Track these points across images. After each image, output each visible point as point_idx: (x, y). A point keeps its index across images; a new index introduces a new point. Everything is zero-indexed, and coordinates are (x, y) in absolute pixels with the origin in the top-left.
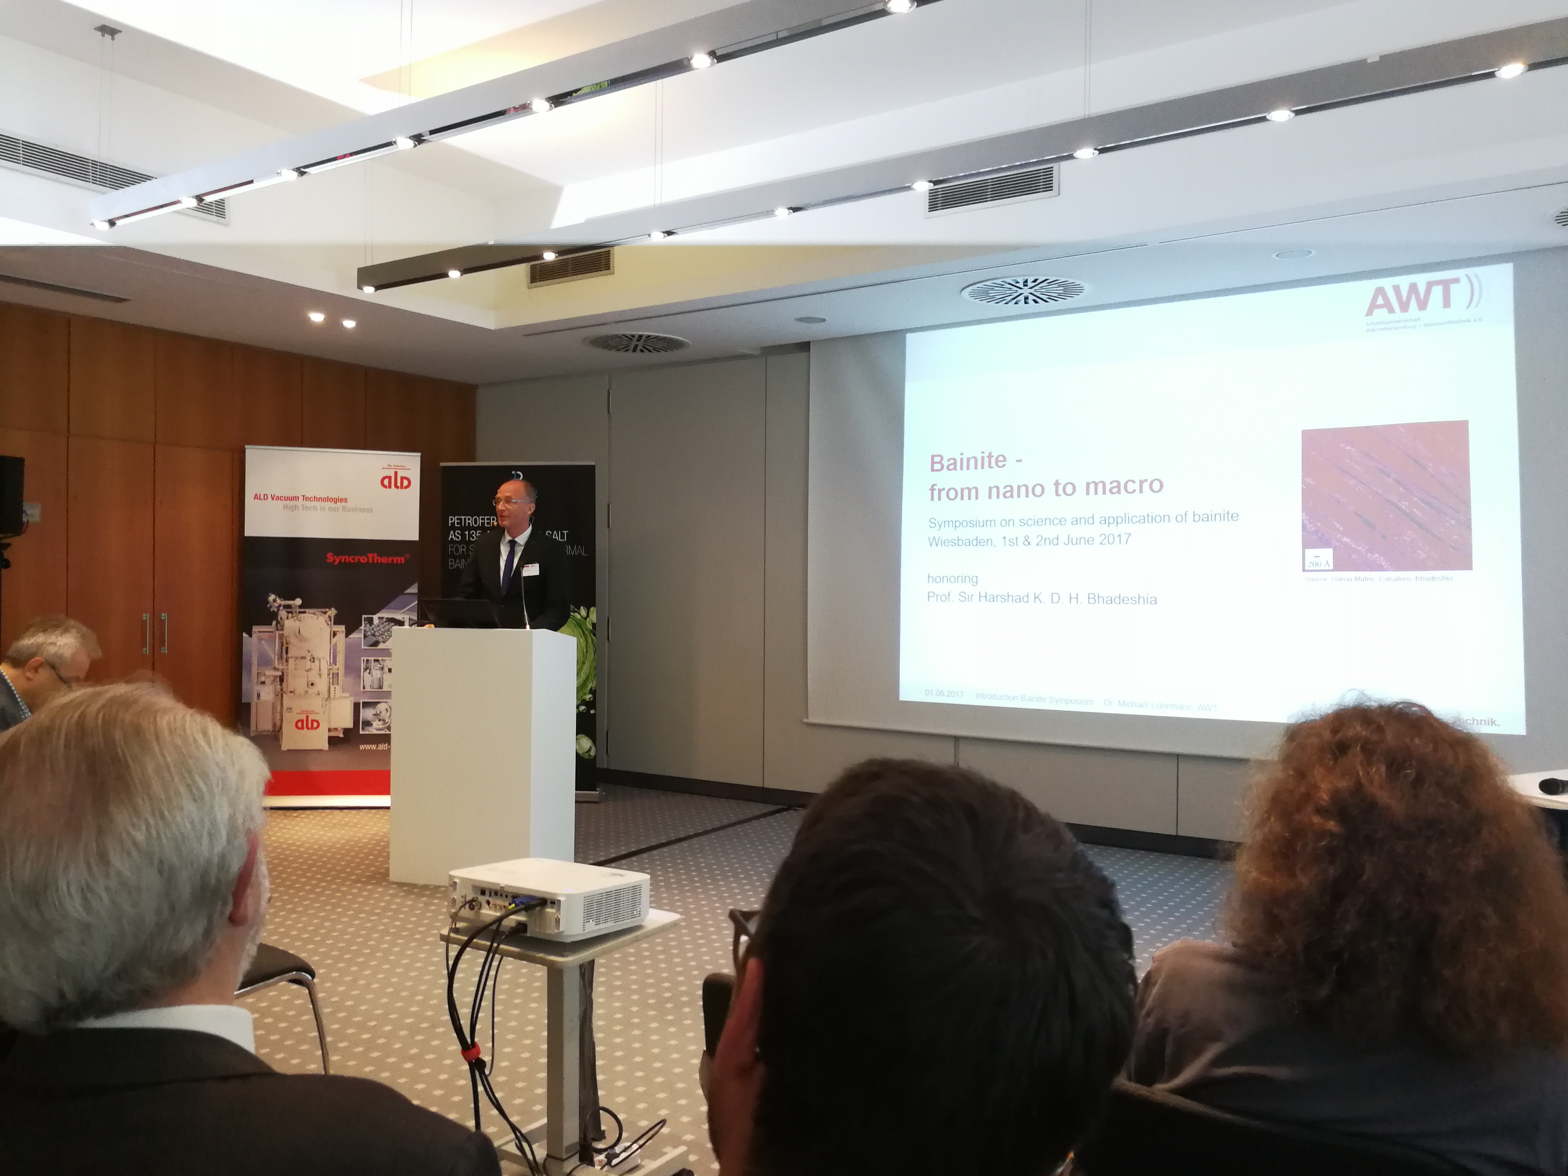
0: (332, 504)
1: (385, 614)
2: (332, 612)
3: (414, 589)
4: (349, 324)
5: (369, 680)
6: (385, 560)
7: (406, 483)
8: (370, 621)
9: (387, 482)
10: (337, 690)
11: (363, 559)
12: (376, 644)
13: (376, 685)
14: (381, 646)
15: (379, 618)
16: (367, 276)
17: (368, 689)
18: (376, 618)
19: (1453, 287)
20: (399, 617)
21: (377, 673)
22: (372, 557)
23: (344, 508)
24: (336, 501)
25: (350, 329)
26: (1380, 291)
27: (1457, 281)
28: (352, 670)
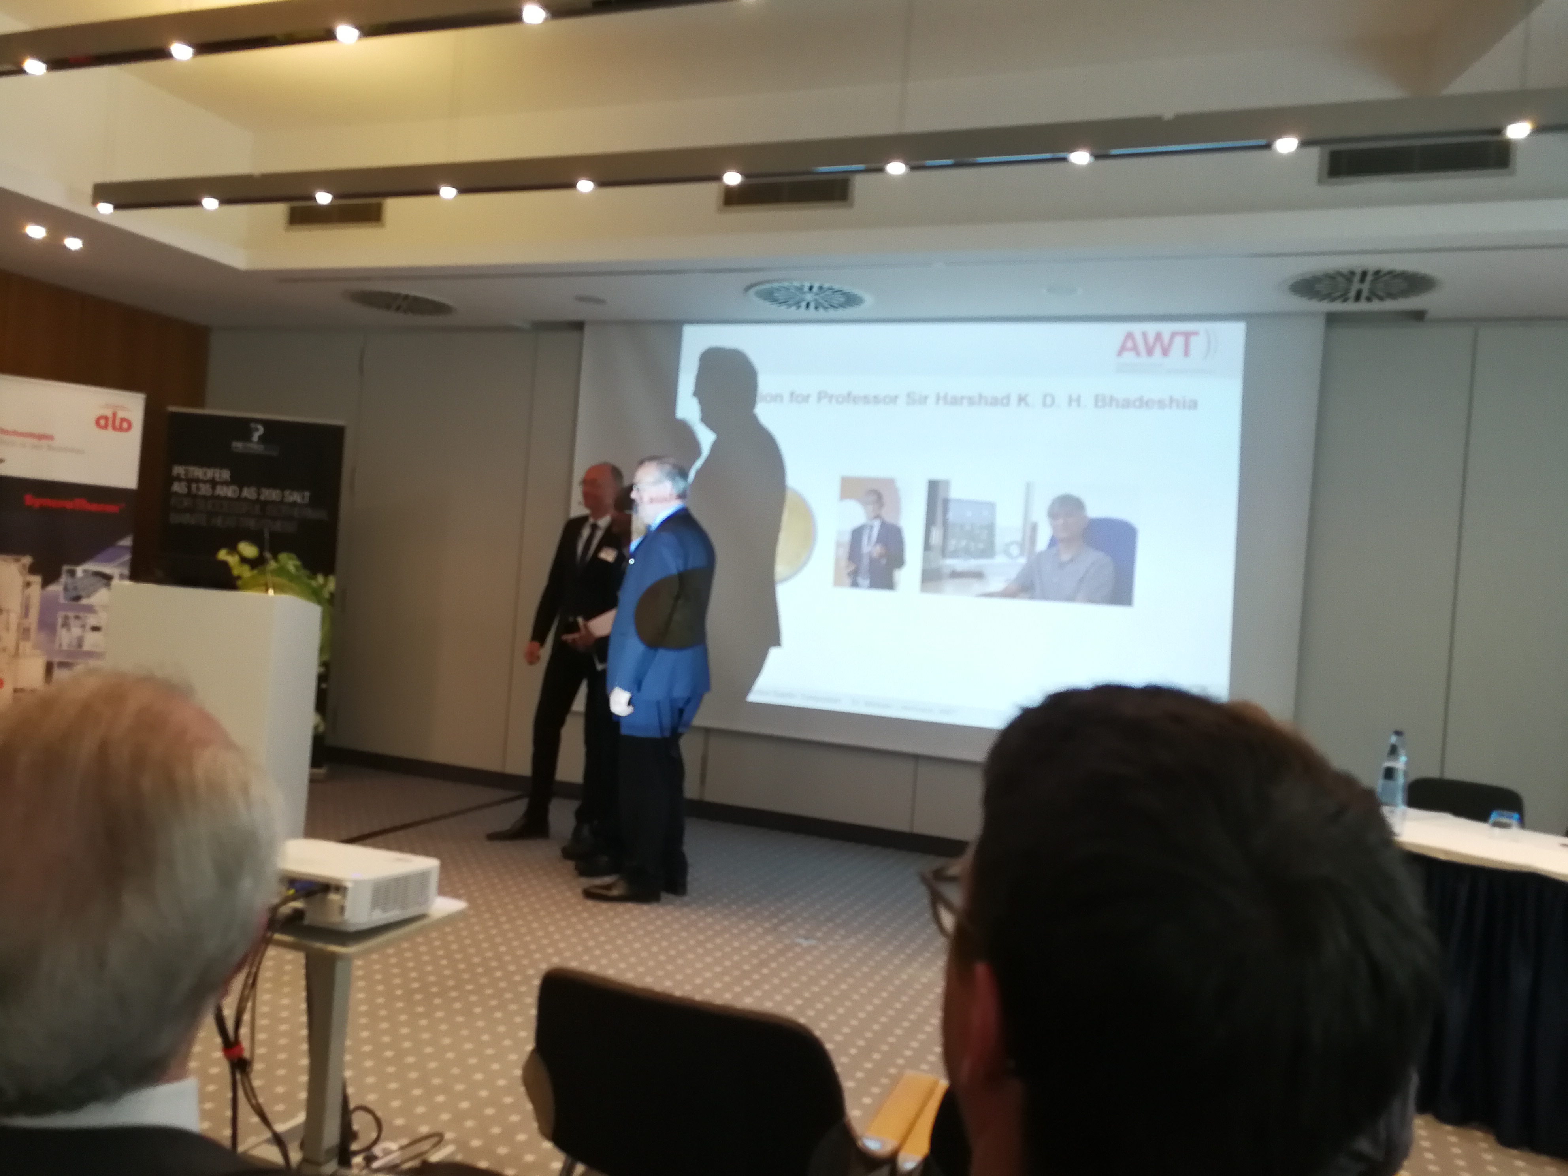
0: (35, 442)
1: (92, 566)
2: (27, 560)
3: (127, 542)
4: (74, 244)
5: (66, 638)
6: (94, 507)
7: (125, 425)
8: (72, 573)
9: (103, 422)
10: (27, 647)
11: (69, 505)
12: (78, 598)
13: (75, 643)
14: (84, 601)
15: (85, 571)
16: (102, 192)
17: (65, 647)
18: (80, 570)
19: (1193, 340)
20: (107, 569)
21: (76, 631)
22: (80, 504)
23: (50, 448)
24: (41, 437)
25: (76, 251)
26: (1130, 336)
27: (1196, 333)
28: (47, 625)
